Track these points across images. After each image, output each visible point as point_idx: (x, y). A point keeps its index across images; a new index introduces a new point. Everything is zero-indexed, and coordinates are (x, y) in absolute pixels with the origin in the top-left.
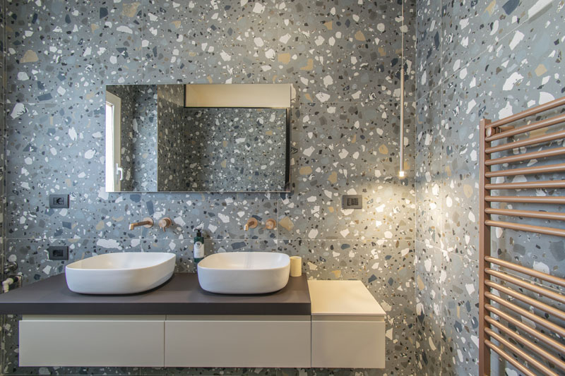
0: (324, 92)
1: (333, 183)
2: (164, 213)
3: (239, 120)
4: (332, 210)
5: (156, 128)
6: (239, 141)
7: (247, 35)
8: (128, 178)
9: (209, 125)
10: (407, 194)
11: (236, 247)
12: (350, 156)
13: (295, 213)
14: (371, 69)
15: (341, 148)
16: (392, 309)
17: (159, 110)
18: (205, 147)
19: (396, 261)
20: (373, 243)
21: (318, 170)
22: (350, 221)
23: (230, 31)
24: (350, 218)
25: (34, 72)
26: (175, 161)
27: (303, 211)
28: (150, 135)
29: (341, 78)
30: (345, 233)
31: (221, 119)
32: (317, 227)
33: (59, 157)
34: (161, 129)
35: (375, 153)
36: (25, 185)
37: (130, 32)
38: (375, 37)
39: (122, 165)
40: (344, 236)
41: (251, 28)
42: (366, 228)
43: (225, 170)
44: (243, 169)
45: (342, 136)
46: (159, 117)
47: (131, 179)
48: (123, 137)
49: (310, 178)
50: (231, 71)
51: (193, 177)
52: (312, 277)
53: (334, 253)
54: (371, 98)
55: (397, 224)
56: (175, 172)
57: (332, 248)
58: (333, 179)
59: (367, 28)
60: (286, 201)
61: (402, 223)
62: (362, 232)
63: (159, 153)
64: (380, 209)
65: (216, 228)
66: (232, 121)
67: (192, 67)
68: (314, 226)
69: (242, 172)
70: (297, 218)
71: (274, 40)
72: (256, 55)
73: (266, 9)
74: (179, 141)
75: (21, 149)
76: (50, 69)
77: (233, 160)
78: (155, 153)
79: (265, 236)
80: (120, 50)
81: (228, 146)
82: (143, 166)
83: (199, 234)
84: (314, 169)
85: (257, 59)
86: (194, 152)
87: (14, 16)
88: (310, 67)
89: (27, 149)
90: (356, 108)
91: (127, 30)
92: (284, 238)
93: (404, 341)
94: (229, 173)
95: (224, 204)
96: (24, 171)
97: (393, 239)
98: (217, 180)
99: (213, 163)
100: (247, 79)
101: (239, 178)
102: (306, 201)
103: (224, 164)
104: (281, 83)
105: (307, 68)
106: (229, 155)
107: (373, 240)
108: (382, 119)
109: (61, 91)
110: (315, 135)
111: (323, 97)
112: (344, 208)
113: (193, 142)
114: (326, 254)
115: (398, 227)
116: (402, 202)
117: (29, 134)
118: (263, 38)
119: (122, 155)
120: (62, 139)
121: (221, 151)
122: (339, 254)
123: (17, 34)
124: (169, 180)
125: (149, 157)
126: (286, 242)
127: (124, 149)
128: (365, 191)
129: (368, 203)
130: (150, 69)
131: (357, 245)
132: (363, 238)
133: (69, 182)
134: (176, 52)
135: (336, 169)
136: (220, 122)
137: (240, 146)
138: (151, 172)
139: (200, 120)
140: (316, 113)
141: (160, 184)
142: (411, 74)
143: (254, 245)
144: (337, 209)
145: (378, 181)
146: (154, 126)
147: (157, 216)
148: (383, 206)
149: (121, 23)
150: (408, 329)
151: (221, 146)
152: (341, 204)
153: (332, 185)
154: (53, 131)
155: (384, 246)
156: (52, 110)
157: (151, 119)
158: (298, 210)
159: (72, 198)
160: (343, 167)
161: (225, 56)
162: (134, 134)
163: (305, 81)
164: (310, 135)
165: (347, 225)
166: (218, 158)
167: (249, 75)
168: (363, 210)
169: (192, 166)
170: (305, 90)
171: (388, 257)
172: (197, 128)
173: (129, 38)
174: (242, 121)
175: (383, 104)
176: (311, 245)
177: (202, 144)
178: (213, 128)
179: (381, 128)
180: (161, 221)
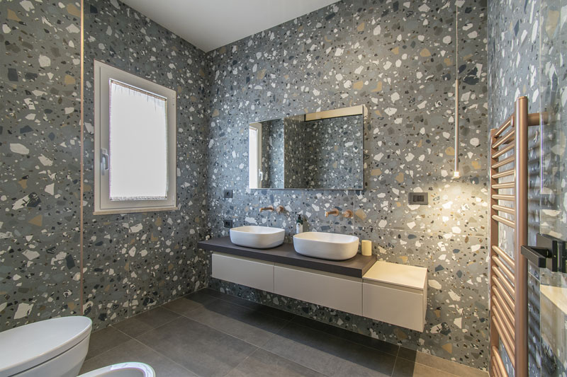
0: (392, 107)
1: (400, 182)
2: (279, 202)
3: (348, 127)
4: (399, 204)
5: (283, 141)
6: (347, 145)
7: (331, 74)
8: (266, 179)
9: (323, 134)
10: (478, 193)
11: (324, 229)
12: (416, 159)
13: (368, 206)
14: (436, 80)
15: (408, 152)
16: (461, 300)
17: (285, 128)
18: (320, 152)
19: (465, 255)
20: (439, 236)
21: (387, 172)
22: (416, 215)
23: (319, 74)
24: (416, 213)
25: (218, 121)
26: (298, 165)
27: (374, 205)
28: (279, 147)
29: (407, 92)
30: (411, 225)
31: (333, 128)
32: (386, 218)
33: (228, 168)
34: (286, 142)
35: (441, 155)
36: (214, 184)
37: (261, 88)
38: (441, 50)
39: (262, 170)
40: (411, 228)
41: (334, 68)
42: (433, 222)
43: (337, 171)
44: (351, 169)
45: (408, 142)
46: (285, 133)
47: (268, 179)
48: (263, 151)
49: (380, 178)
50: (320, 103)
51: (311, 177)
52: (382, 259)
53: (401, 241)
54: (437, 105)
55: (466, 221)
56: (297, 173)
57: (399, 237)
58: (400, 179)
59: (432, 44)
60: (360, 197)
61: (472, 220)
62: (428, 226)
63: (285, 159)
64: (447, 206)
65: (310, 214)
66: (342, 128)
67: (295, 104)
68: (384, 218)
69: (350, 171)
70: (369, 210)
71: (350, 73)
72: (337, 87)
73: (344, 51)
74: (300, 149)
75: (213, 164)
76: (224, 118)
77: (342, 162)
78: (283, 160)
79: (344, 223)
80: (256, 101)
81: (339, 150)
82: (275, 170)
83: (299, 218)
84: (383, 171)
85: (338, 90)
86: (312, 157)
87: (210, 92)
88: (379, 88)
89: (215, 165)
90: (422, 116)
91: (259, 87)
92: (359, 225)
93: (474, 332)
94: (339, 173)
95: (316, 198)
96: (214, 177)
97: (462, 233)
98: (329, 179)
99: (327, 165)
100: (331, 106)
101: (348, 177)
102: (377, 197)
103: (335, 165)
104: (356, 105)
105: (377, 90)
106: (339, 157)
107: (440, 234)
108: (449, 123)
109: (229, 130)
110: (384, 143)
111: (391, 111)
112: (411, 204)
113: (311, 149)
114: (394, 242)
115: (467, 223)
116: (472, 200)
117: (215, 156)
118: (342, 74)
119: (262, 163)
120: (229, 158)
121: (333, 154)
122: (406, 243)
123: (211, 102)
124: (293, 180)
125: (279, 163)
126: (361, 228)
127: (264, 158)
128: (431, 189)
129: (434, 200)
130: (272, 110)
131: (423, 237)
132: (429, 231)
133: (232, 183)
134: (286, 96)
135: (403, 171)
136: (332, 130)
137: (349, 149)
138: (280, 174)
139: (316, 130)
140: (385, 125)
141: (286, 183)
142: (481, 77)
143: (337, 229)
144: (404, 204)
145: (445, 180)
146: (282, 141)
147: (276, 204)
148: (451, 203)
149: (257, 84)
150: (480, 323)
151: (332, 151)
152: (407, 200)
153: (399, 184)
154: (225, 153)
155: (452, 240)
156: (225, 142)
157: (280, 135)
158: (369, 204)
159: (234, 192)
160: (409, 169)
161: (316, 92)
162: (270, 147)
163: (375, 100)
164: (380, 143)
165: (414, 219)
166: (330, 160)
167: (332, 103)
168: (429, 206)
169: (311, 168)
170: (375, 108)
171: (456, 251)
172: (314, 137)
173: (261, 92)
174: (350, 127)
175: (450, 109)
176: (381, 233)
177: (318, 150)
178: (326, 136)
179: (448, 131)
180: (278, 208)
